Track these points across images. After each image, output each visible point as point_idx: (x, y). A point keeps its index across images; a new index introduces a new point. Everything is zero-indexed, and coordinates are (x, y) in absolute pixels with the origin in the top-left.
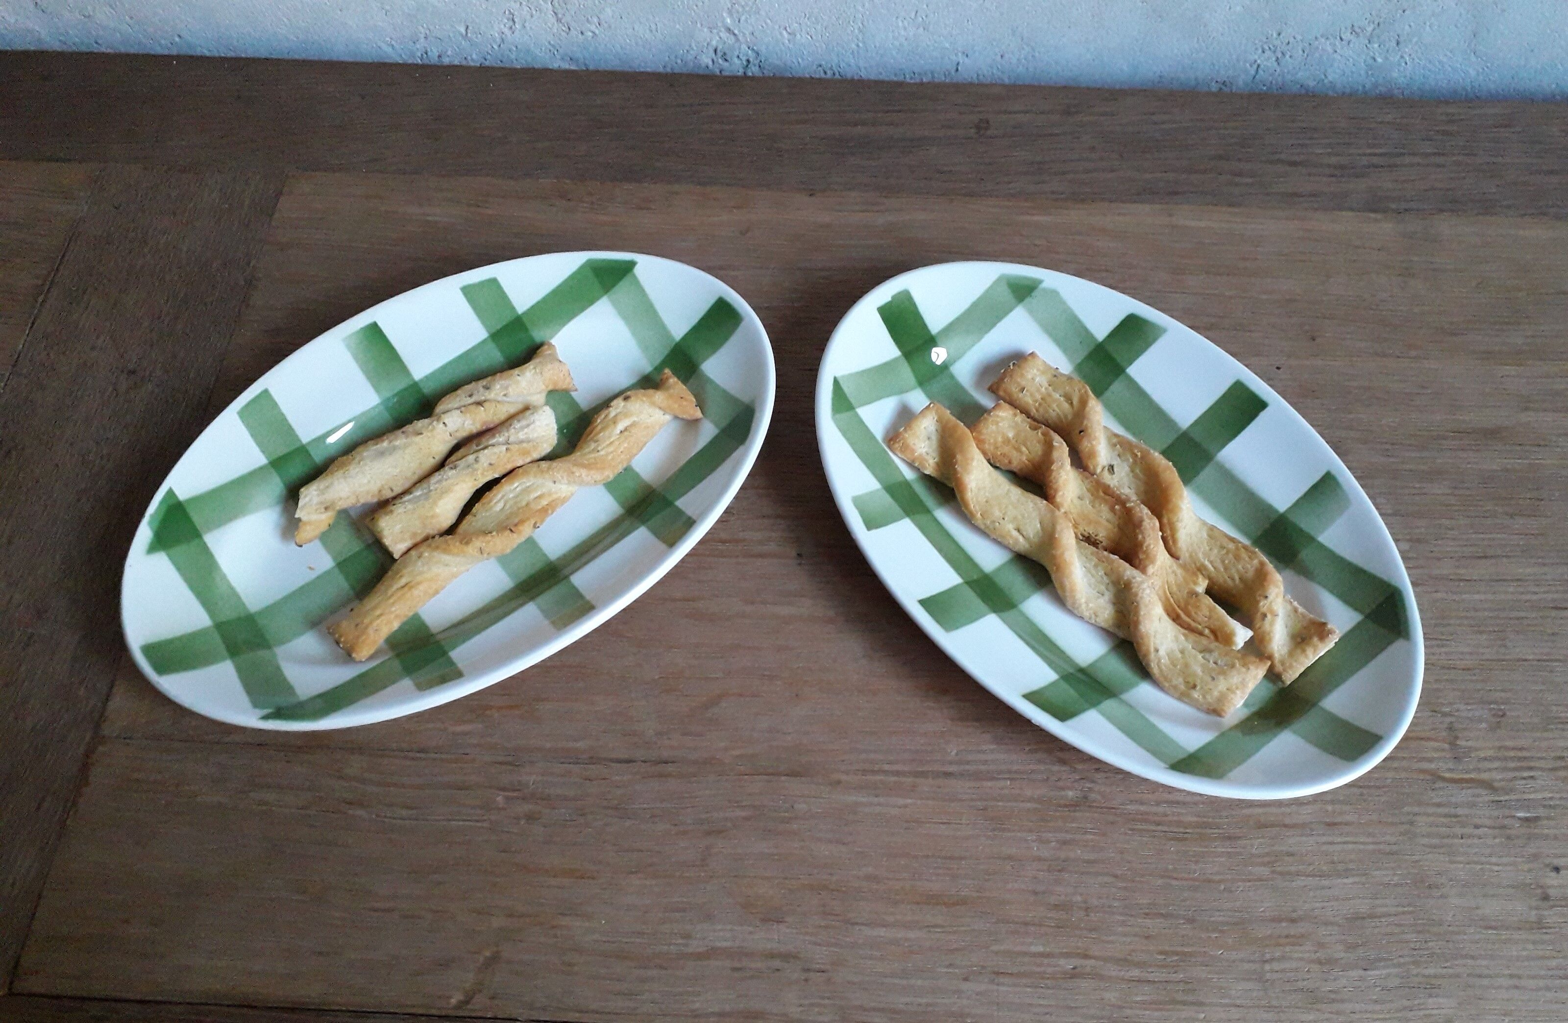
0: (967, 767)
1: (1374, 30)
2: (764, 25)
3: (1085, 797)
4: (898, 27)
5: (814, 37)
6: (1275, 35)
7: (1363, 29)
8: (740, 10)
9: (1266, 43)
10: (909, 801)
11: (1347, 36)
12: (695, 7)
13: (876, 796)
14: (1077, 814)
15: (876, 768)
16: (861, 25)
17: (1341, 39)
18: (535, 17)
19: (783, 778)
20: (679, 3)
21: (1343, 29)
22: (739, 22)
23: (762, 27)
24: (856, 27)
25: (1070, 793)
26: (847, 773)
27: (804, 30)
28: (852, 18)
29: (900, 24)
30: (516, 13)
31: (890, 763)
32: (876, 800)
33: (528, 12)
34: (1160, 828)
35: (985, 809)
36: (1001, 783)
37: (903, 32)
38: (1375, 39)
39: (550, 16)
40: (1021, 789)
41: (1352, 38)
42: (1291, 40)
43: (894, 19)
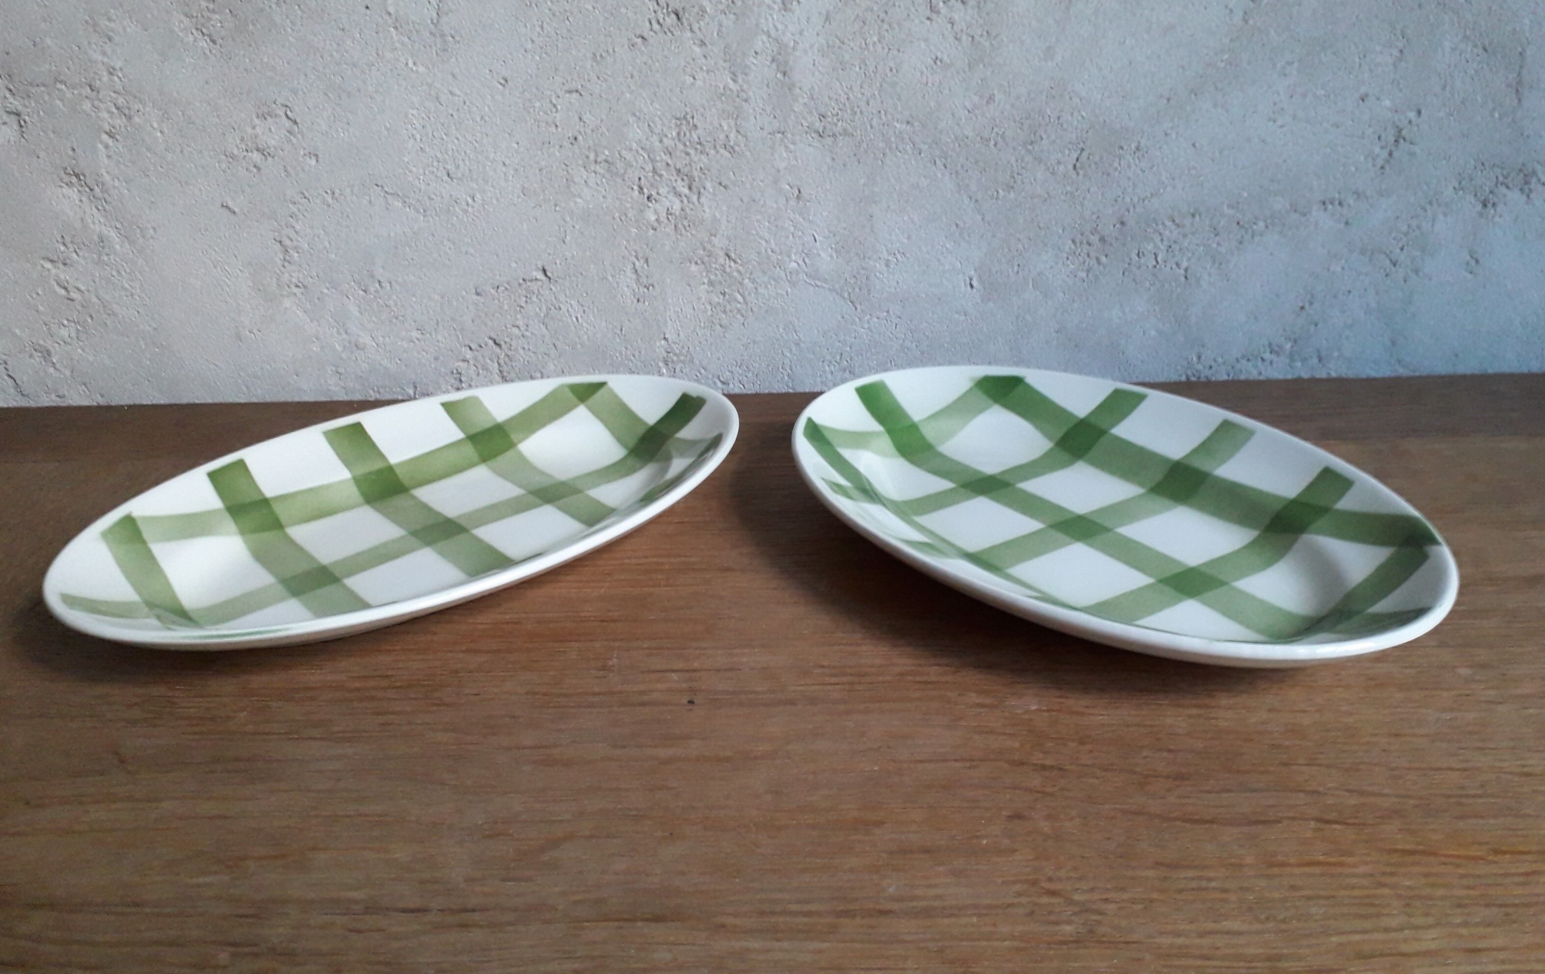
0: (914, 904)
1: (1292, 347)
2: (698, 374)
3: (1091, 931)
4: (825, 371)
5: (746, 386)
6: (1195, 359)
7: (1280, 347)
8: (675, 358)
9: (1188, 368)
10: (827, 945)
11: (1267, 356)
12: (632, 358)
13: (778, 940)
14: (1081, 951)
15: (779, 908)
16: (790, 372)
17: (1263, 359)
18: (481, 376)
19: (639, 924)
20: (618, 355)
21: (1262, 349)
22: (674, 372)
23: (696, 376)
24: (785, 373)
25: (1068, 928)
26: (735, 915)
27: (736, 379)
28: (781, 364)
29: (827, 368)
30: (463, 372)
31: (799, 902)
32: (777, 945)
33: (475, 371)
34: (1210, 963)
35: (941, 951)
36: (964, 920)
37: (830, 376)
38: (1296, 357)
39: (496, 376)
40: (994, 925)
41: (1273, 357)
42: (1213, 364)
43: (821, 364)
